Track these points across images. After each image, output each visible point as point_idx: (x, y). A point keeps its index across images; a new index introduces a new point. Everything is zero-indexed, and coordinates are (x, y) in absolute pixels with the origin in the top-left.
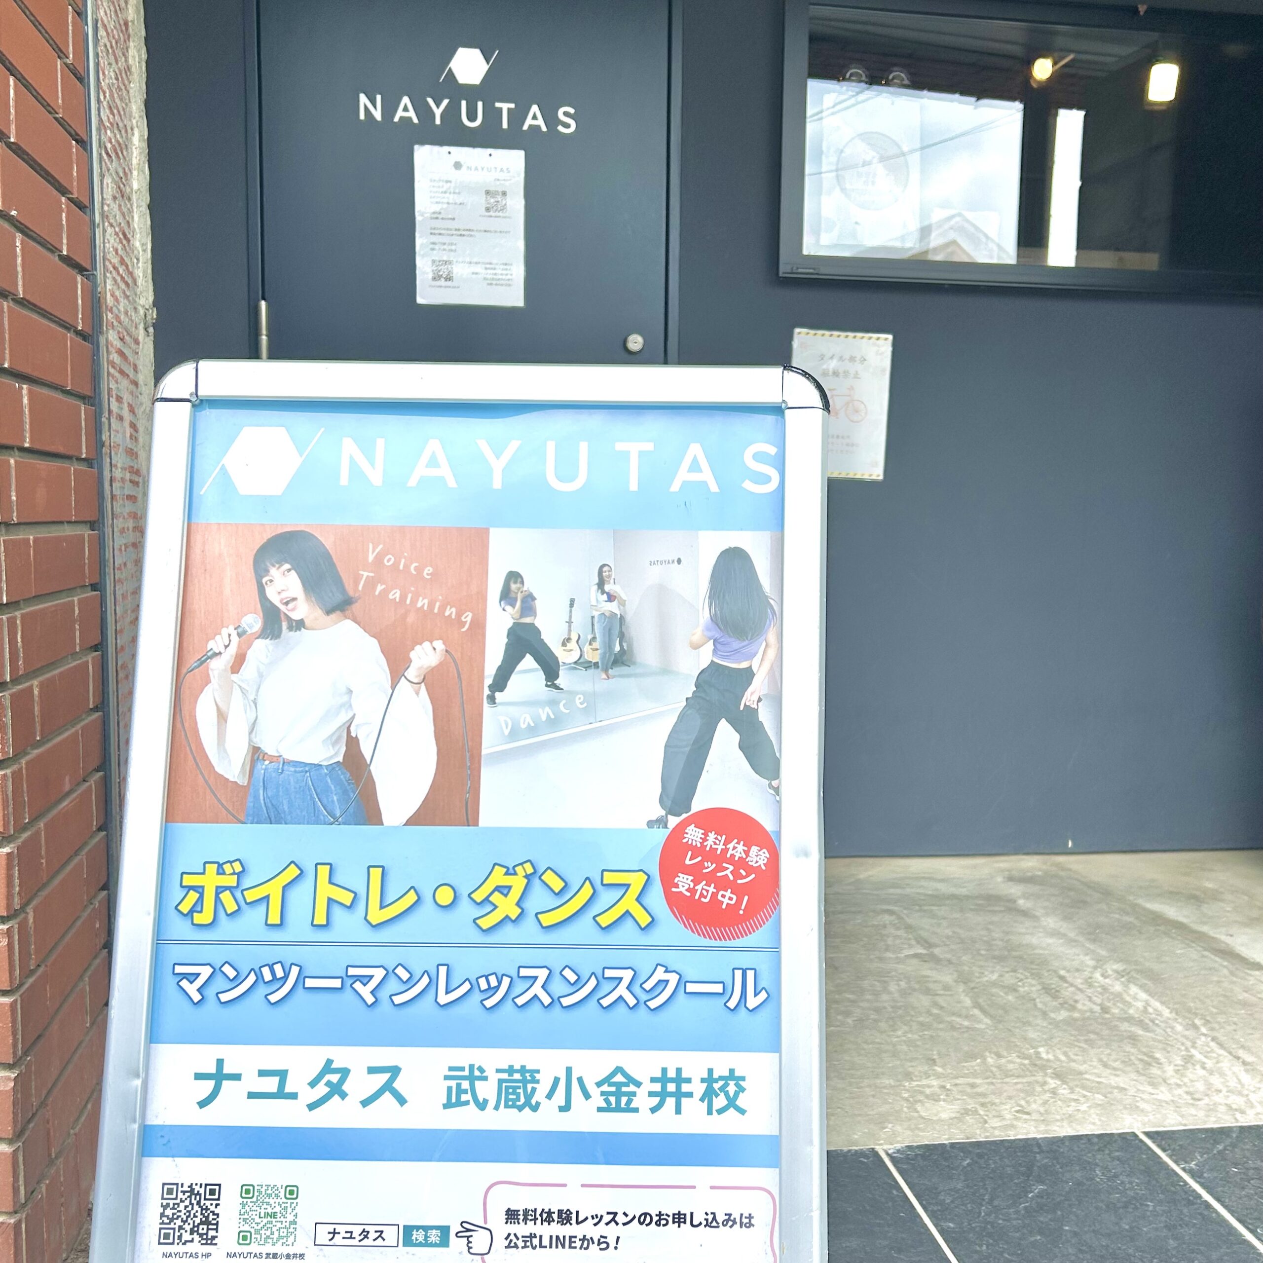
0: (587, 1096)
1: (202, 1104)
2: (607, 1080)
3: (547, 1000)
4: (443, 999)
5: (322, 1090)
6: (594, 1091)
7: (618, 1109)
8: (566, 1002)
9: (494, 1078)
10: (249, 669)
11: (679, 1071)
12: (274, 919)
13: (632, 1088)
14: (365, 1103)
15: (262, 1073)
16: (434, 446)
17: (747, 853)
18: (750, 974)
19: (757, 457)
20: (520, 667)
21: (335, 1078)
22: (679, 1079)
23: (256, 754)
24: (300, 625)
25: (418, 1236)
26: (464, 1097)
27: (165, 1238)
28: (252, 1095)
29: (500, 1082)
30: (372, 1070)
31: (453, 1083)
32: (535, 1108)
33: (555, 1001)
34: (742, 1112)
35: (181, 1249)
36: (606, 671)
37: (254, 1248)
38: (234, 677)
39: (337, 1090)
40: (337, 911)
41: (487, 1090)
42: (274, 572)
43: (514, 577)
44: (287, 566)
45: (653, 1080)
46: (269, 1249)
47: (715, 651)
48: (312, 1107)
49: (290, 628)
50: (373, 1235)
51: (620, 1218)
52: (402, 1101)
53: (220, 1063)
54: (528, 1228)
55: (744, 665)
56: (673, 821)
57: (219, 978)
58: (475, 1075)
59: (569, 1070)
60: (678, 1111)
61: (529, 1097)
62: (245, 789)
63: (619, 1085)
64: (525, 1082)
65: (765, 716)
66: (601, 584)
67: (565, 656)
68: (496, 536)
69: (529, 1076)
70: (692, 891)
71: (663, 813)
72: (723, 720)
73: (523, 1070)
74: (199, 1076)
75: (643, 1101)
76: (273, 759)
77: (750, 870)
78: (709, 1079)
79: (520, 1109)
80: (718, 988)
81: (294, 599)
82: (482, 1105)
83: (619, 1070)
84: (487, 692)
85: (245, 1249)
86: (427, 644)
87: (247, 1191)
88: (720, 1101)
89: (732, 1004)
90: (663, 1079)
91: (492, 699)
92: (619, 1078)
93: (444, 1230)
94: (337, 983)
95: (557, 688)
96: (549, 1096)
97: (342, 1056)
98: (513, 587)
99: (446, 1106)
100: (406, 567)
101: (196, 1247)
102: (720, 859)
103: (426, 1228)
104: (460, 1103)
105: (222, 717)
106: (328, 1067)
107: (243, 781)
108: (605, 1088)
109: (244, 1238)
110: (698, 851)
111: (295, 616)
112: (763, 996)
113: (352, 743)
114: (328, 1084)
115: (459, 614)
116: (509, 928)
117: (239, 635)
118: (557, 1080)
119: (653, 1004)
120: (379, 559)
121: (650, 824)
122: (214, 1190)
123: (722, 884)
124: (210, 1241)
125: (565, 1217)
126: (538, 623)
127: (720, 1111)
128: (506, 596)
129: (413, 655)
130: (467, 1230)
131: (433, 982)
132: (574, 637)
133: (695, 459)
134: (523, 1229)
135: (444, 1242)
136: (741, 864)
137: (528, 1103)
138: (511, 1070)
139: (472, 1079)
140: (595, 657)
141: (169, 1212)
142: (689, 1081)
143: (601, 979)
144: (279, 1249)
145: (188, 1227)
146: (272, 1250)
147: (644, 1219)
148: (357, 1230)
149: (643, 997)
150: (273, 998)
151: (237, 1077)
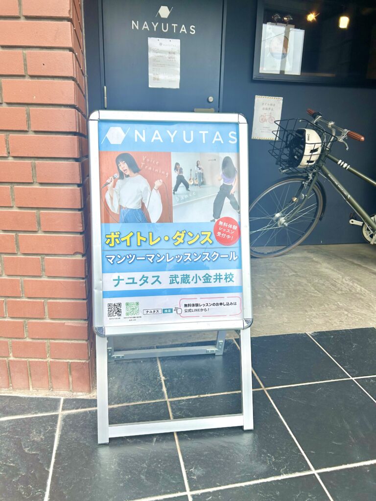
0: (200, 280)
1: (115, 286)
2: (205, 276)
3: (191, 260)
4: (168, 261)
5: (142, 281)
6: (202, 279)
7: (207, 282)
8: (195, 260)
9: (180, 277)
10: (117, 187)
11: (220, 274)
12: (128, 244)
13: (210, 278)
14: (152, 284)
15: (129, 279)
16: (157, 132)
17: (232, 227)
18: (234, 253)
19: (232, 135)
20: (180, 186)
21: (145, 279)
22: (220, 275)
23: (121, 207)
24: (128, 176)
25: (166, 311)
26: (174, 282)
27: (109, 315)
28: (127, 283)
29: (182, 278)
30: (153, 277)
31: (171, 279)
32: (189, 283)
33: (192, 260)
34: (233, 281)
35: (113, 317)
36: (200, 186)
37: (130, 316)
38: (114, 189)
39: (146, 281)
40: (143, 243)
41: (179, 280)
42: (121, 163)
43: (177, 164)
44: (124, 162)
45: (214, 276)
46: (133, 316)
47: (224, 181)
48: (140, 285)
49: (126, 177)
50: (156, 312)
51: (209, 305)
52: (160, 283)
53: (119, 277)
54: (189, 308)
55: (230, 184)
56: (216, 220)
57: (117, 258)
58: (176, 276)
59: (196, 275)
60: (220, 282)
61: (188, 281)
62: (119, 215)
63: (207, 277)
64: (187, 278)
65: (236, 196)
66: (197, 166)
67: (191, 183)
68: (173, 155)
69: (188, 276)
70: (221, 235)
71: (213, 218)
72: (226, 197)
73: (186, 275)
74: (114, 280)
75: (212, 280)
76: (125, 208)
77: (233, 230)
78: (226, 275)
79: (186, 283)
80: (227, 256)
81: (126, 170)
82: (178, 283)
83: (207, 274)
84: (173, 192)
85: (128, 316)
86: (158, 181)
87: (127, 304)
88: (228, 280)
89: (230, 259)
90: (216, 275)
91: (174, 193)
92: (207, 276)
93: (172, 310)
94: (144, 258)
95: (189, 190)
96: (192, 280)
97: (146, 274)
98: (177, 166)
99: (170, 284)
100: (152, 162)
101: (117, 317)
102: (227, 228)
103: (168, 309)
104: (173, 283)
105: (112, 198)
106: (143, 277)
107: (118, 213)
108: (204, 278)
109: (127, 314)
110: (222, 227)
111: (127, 174)
112: (237, 257)
113: (143, 204)
114: (144, 280)
115: (165, 173)
116: (181, 245)
117: (114, 179)
118: (194, 277)
119: (213, 260)
120: (146, 160)
121: (211, 221)
122: (120, 305)
123: (228, 234)
124: (120, 315)
125: (197, 305)
126: (183, 175)
127: (229, 282)
128: (176, 169)
129: (155, 183)
130: (176, 309)
131: (165, 257)
132: (192, 178)
133: (218, 135)
134: (188, 308)
135: (172, 312)
136: (231, 229)
137: (188, 282)
138: (184, 275)
139: (175, 277)
140: (197, 183)
141: (110, 310)
142: (222, 276)
143: (202, 255)
144: (135, 316)
145: (114, 313)
146: (134, 316)
147: (214, 304)
148: (152, 311)
149: (211, 259)
150: (130, 262)
151: (123, 280)
